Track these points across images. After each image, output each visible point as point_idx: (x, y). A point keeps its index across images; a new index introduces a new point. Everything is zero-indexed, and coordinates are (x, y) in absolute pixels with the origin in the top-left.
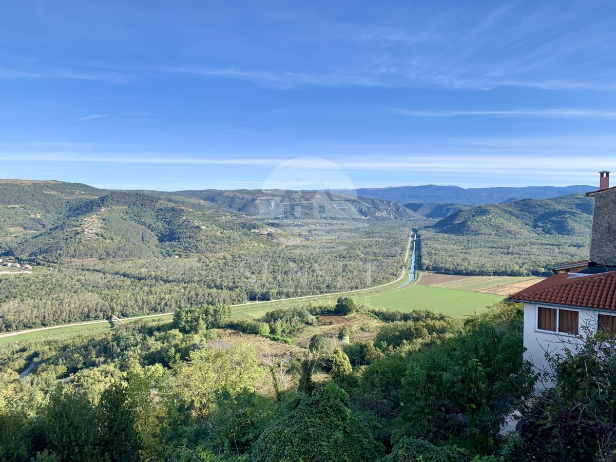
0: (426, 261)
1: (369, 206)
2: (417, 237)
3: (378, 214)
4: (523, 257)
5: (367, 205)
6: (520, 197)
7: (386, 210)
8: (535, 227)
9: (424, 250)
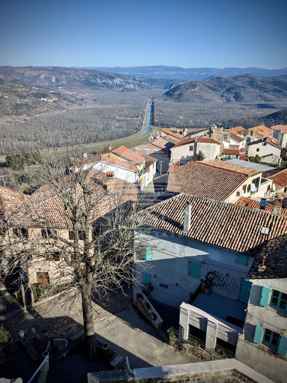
0: (156, 121)
1: (122, 81)
2: (152, 103)
3: (128, 86)
4: (212, 116)
5: (120, 80)
6: (217, 75)
7: (133, 83)
8: (222, 96)
9: (156, 113)
